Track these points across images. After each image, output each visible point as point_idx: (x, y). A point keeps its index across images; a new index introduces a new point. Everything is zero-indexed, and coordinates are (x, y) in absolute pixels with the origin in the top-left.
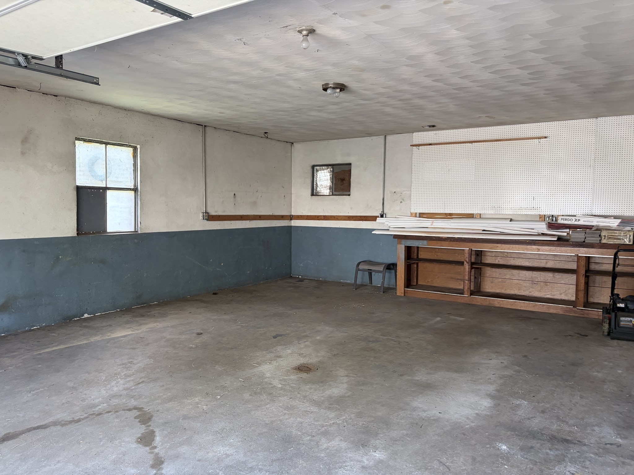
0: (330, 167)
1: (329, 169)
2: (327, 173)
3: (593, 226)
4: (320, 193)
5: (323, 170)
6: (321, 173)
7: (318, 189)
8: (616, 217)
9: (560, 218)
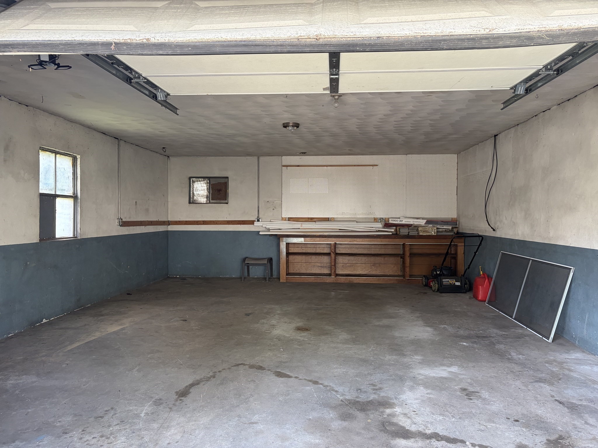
0: (206, 179)
1: (205, 181)
2: (203, 184)
3: (412, 225)
4: (197, 201)
5: (200, 181)
6: (198, 184)
7: (195, 198)
8: (423, 219)
9: (390, 219)
